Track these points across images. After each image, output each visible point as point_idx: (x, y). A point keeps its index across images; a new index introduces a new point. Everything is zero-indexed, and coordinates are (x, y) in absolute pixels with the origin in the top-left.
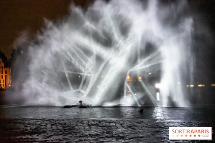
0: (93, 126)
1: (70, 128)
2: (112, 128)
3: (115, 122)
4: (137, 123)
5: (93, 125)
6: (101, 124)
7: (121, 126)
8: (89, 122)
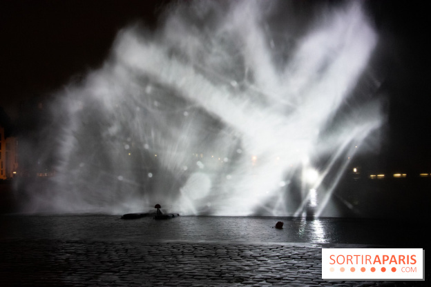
0: (181, 256)
1: (134, 260)
2: (220, 260)
3: (226, 248)
4: (270, 249)
5: (183, 253)
6: (198, 252)
7: (239, 255)
8: (174, 248)
